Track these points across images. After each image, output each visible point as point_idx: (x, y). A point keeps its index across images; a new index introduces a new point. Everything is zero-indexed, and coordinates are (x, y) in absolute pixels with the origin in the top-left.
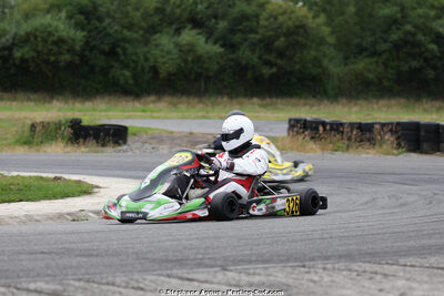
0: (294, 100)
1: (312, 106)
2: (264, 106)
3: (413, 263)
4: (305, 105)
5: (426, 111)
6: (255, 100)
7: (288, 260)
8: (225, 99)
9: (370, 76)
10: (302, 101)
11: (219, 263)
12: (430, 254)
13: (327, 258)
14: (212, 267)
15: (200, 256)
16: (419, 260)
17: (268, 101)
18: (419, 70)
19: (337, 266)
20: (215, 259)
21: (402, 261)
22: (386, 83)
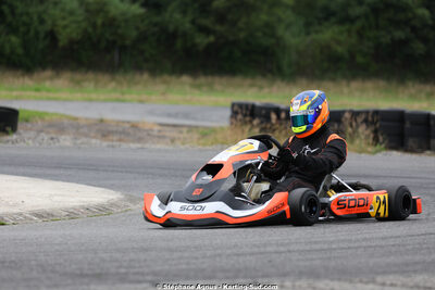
0: (238, 80)
1: (261, 88)
2: (198, 87)
3: (394, 282)
4: (252, 86)
5: (413, 97)
6: (186, 79)
7: (236, 277)
8: (146, 76)
9: (340, 49)
10: (248, 81)
11: (149, 278)
12: (415, 272)
13: (285, 275)
14: (139, 282)
15: (123, 270)
16: (401, 278)
17: (202, 80)
18: (404, 43)
19: (297, 284)
20: (143, 274)
21: (379, 279)
22: (360, 59)
